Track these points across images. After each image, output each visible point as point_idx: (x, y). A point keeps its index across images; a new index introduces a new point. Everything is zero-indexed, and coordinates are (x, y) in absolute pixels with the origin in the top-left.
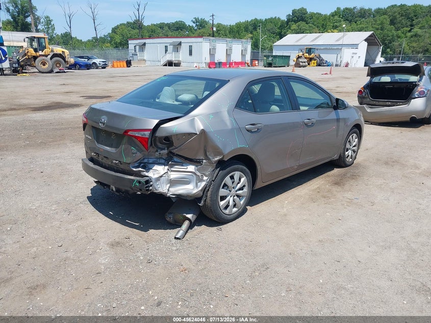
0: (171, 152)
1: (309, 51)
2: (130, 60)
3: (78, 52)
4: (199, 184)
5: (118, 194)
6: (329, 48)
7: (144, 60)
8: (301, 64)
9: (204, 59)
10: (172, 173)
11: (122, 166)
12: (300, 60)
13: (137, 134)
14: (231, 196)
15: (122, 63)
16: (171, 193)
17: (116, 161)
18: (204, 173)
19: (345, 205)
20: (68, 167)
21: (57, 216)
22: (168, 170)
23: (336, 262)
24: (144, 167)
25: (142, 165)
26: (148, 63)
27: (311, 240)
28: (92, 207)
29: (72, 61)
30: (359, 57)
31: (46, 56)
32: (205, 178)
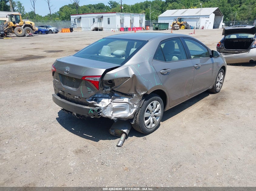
0: (113, 90)
1: (180, 20)
2: (72, 28)
3: (40, 23)
4: (131, 110)
5: (78, 118)
6: (192, 18)
7: (81, 27)
8: (175, 28)
9: (117, 26)
10: (114, 103)
11: (80, 100)
12: (175, 25)
13: (91, 79)
14: (151, 117)
15: (67, 30)
16: (114, 117)
17: (77, 96)
18: (135, 102)
19: (221, 119)
20: (42, 98)
21: (38, 133)
22: (111, 101)
23: (225, 160)
24: (96, 100)
25: (94, 99)
26: (83, 29)
27: (205, 144)
28: (60, 125)
29: (37, 29)
30: (210, 23)
31: (21, 26)
32: (135, 106)
